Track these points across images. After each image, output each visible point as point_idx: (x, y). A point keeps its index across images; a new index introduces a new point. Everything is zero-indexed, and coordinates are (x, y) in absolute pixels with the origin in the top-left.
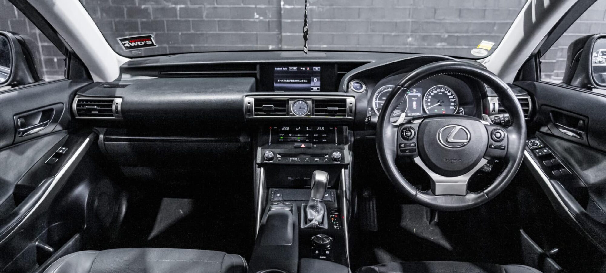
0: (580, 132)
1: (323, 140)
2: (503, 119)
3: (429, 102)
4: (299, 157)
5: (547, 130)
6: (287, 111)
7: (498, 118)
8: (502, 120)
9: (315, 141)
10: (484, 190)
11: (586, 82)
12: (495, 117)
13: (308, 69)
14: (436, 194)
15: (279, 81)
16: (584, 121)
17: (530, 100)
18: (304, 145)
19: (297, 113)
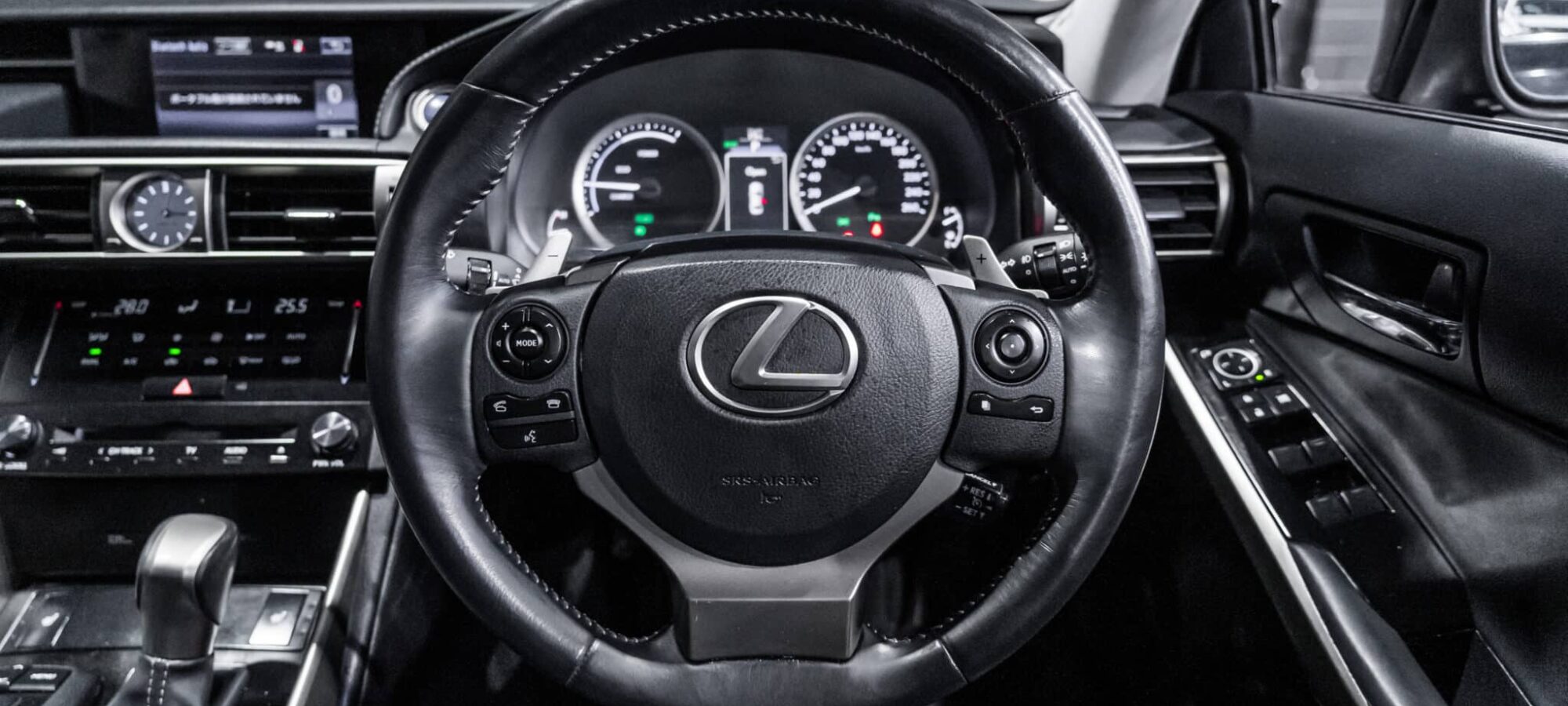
0: (1439, 321)
1: (286, 361)
2: (1069, 256)
3: (814, 185)
4: (151, 442)
5: (1293, 307)
6: (93, 227)
7: (1050, 252)
8: (1069, 263)
9: (248, 365)
10: (950, 626)
11: (1468, 86)
12: (1036, 248)
13: (298, 47)
14: (694, 657)
15: (176, 99)
16: (1457, 265)
17: (1222, 170)
18: (191, 385)
19: (153, 237)
